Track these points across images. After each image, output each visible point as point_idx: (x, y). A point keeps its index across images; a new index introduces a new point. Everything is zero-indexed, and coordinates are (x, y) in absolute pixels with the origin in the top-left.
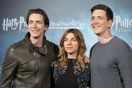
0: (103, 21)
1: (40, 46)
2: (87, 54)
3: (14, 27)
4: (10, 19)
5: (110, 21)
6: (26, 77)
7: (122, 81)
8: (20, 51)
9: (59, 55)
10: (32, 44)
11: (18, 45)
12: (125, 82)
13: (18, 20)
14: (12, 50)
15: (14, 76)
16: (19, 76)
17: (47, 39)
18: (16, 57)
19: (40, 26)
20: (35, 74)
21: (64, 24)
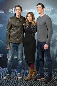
0: (41, 9)
1: (19, 18)
2: (36, 20)
3: (11, 12)
4: (10, 9)
5: (43, 9)
6: (15, 29)
7: (47, 29)
8: (13, 20)
9: (26, 21)
10: (16, 17)
11: (12, 18)
12: (48, 30)
13: (13, 9)
14: (10, 19)
15: (11, 28)
16: (12, 28)
17: (22, 16)
18: (11, 22)
19: (19, 11)
20: (18, 27)
21: (28, 10)
